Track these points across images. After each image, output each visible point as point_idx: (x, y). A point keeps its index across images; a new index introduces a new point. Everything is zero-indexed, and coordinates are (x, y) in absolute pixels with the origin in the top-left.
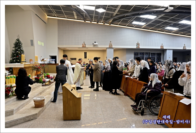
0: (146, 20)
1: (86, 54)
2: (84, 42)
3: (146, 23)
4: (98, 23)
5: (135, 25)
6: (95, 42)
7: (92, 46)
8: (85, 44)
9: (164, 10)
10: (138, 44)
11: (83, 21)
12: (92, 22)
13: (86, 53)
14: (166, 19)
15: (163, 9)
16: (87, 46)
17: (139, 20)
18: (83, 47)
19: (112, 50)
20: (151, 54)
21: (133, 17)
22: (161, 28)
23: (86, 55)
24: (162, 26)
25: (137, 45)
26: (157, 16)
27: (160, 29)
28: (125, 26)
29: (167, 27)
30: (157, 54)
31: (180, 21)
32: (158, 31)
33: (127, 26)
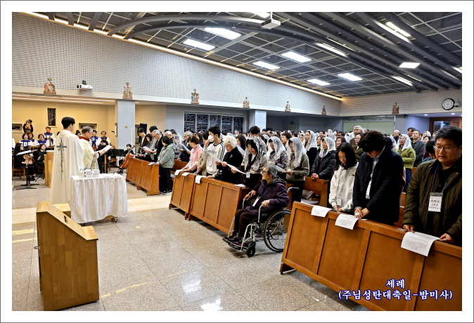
0: (217, 41)
1: (54, 113)
2: (49, 80)
3: (216, 47)
5: (189, 49)
6: (84, 83)
7: (75, 93)
8: (54, 87)
9: (263, 24)
10: (195, 95)
12: (75, 25)
13: (54, 110)
14: (259, 43)
15: (261, 22)
16: (58, 92)
17: (200, 36)
18: (47, 93)
20: (223, 119)
21: (188, 27)
22: (245, 62)
23: (54, 117)
24: (247, 57)
25: (192, 98)
26: (243, 35)
27: (243, 65)
28: (165, 47)
29: (258, 60)
30: (235, 119)
31: (284, 52)
32: (238, 67)
33: (170, 48)
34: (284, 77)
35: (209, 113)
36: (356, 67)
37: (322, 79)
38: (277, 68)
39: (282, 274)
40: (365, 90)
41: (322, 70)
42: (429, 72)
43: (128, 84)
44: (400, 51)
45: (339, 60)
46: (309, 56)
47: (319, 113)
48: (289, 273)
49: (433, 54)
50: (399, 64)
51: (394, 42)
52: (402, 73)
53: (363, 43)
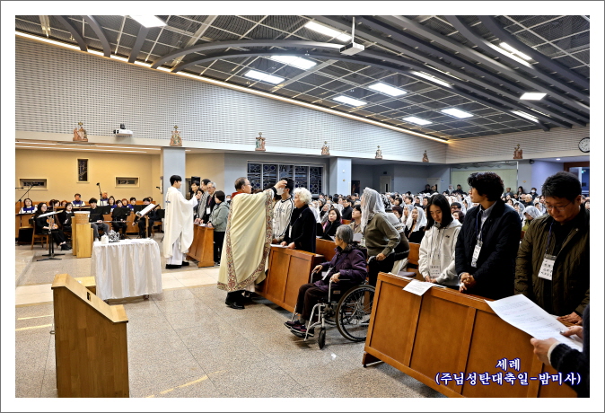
0: (287, 71)
1: (86, 166)
2: (80, 124)
3: (286, 80)
4: (132, 61)
5: (252, 82)
6: (122, 127)
7: (111, 139)
8: (85, 132)
9: (342, 49)
10: (260, 140)
11: (78, 48)
12: (112, 57)
13: (86, 161)
14: (340, 73)
15: (340, 46)
16: (91, 139)
17: (266, 66)
18: (76, 141)
19: (181, 155)
20: (297, 170)
21: (250, 56)
22: (323, 97)
23: (86, 170)
24: (325, 91)
25: (257, 143)
26: (319, 63)
27: (320, 101)
28: (223, 80)
29: (340, 95)
30: (311, 170)
31: (371, 84)
32: (314, 104)
33: (228, 82)
34: (373, 115)
35: (279, 163)
36: (465, 100)
37: (422, 116)
38: (364, 103)
39: (365, 366)
40: (478, 129)
41: (421, 105)
42: (560, 104)
43: (176, 127)
44: (520, 79)
45: (442, 92)
46: (404, 88)
47: (419, 159)
48: (375, 366)
49: (563, 81)
50: (519, 95)
51: (512, 68)
52: (524, 107)
53: (472, 70)
